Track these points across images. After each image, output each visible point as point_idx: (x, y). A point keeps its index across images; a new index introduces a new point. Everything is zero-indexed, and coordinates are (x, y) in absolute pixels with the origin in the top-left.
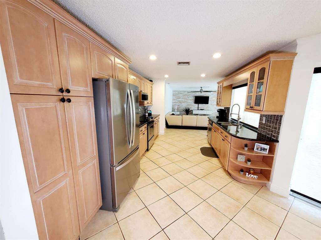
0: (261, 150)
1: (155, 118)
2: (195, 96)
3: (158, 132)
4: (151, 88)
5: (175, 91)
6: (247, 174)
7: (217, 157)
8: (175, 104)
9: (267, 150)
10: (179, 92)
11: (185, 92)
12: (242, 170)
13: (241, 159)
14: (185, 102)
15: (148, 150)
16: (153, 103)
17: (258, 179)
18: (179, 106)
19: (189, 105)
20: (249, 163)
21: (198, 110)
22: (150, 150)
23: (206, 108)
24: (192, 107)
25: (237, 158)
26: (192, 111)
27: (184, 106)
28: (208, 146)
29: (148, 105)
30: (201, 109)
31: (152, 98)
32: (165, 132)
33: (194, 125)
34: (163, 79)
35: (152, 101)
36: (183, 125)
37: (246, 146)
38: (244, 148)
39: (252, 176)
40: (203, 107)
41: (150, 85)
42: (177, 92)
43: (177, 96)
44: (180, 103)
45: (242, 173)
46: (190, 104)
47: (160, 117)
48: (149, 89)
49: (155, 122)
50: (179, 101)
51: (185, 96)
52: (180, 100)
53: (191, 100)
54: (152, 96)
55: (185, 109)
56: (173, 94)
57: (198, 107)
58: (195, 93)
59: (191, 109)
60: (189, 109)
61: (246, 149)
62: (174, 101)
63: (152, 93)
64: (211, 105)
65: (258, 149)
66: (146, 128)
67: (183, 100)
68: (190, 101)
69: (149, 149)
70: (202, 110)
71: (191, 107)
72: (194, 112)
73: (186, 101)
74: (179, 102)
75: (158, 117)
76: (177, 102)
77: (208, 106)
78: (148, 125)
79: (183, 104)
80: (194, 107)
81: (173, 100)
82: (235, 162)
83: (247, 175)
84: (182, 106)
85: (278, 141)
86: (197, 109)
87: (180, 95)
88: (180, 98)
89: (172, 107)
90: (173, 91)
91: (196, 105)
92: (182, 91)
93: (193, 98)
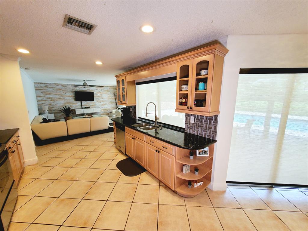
2: (74, 91)
5: (38, 83)
8: (42, 102)
10: (47, 85)
11: (58, 85)
14: (60, 99)
18: (50, 105)
19: (67, 103)
21: (82, 108)
23: (92, 105)
24: (73, 105)
26: (74, 110)
27: (60, 104)
30: (86, 106)
33: (88, 130)
40: (88, 104)
42: (42, 85)
43: (45, 91)
44: (52, 100)
46: (68, 101)
50: (49, 98)
51: (59, 91)
52: (51, 96)
53: (69, 96)
55: (63, 108)
56: (36, 87)
57: (81, 105)
59: (71, 109)
60: (69, 109)
62: (40, 99)
64: (98, 102)
67: (57, 96)
68: (68, 98)
70: (87, 108)
71: (71, 105)
72: (78, 112)
73: (62, 97)
74: (50, 100)
76: (45, 99)
77: (94, 103)
79: (57, 102)
80: (76, 105)
81: (38, 97)
82: (181, 177)
86: (80, 107)
87: (50, 89)
88: (49, 94)
89: (38, 107)
90: (34, 83)
91: (79, 103)
92: (53, 84)
93: (72, 94)
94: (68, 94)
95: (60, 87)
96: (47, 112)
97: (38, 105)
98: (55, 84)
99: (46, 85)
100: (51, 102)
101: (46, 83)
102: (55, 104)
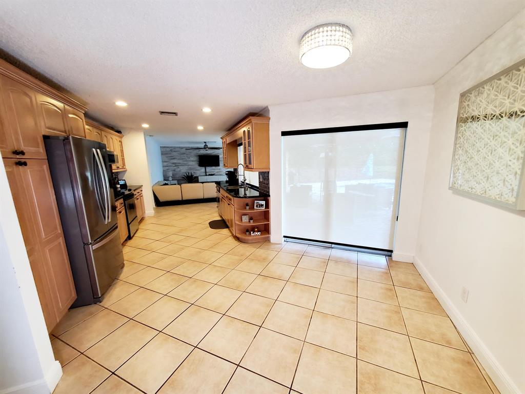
0: (259, 207)
1: (135, 190)
2: (198, 154)
3: (143, 212)
4: (119, 143)
5: (164, 147)
6: (252, 232)
7: (227, 227)
8: (167, 168)
9: (263, 205)
10: (173, 149)
11: (182, 148)
12: (247, 231)
13: (245, 219)
14: (183, 165)
15: (130, 238)
16: (127, 167)
17: (261, 234)
18: (174, 171)
19: (191, 169)
20: (252, 221)
21: (206, 175)
22: (134, 238)
23: (217, 172)
24: (197, 171)
25: (242, 220)
26: (197, 177)
27: (183, 170)
28: (219, 218)
29: (118, 170)
30: (210, 173)
31: (123, 160)
32: (155, 213)
33: (201, 197)
34: (139, 129)
35: (124, 164)
36: (184, 199)
37: (247, 205)
38: (246, 208)
39: (256, 233)
40: (213, 171)
41: (117, 138)
42: (168, 149)
43: (170, 155)
44: (175, 166)
45: (248, 233)
46: (192, 167)
47: (143, 188)
48: (117, 144)
49: (135, 196)
50: (174, 163)
51: (183, 155)
52: (175, 161)
53: (193, 161)
54: (123, 155)
55: (185, 175)
56: (162, 152)
57: (205, 171)
58: (198, 150)
59: (195, 175)
60: (192, 176)
61: (248, 207)
62: (165, 164)
63: (122, 151)
65: (257, 206)
66: (123, 204)
67: (181, 161)
68: (191, 163)
69: (132, 235)
70: (212, 175)
71: (195, 171)
72: (200, 179)
73: (185, 162)
74: (174, 165)
75: (140, 189)
76: (170, 164)
77: (219, 169)
78: (124, 201)
79: (181, 168)
80: (199, 171)
81: (163, 162)
82: (241, 224)
83: (252, 234)
84: (180, 171)
85: (269, 196)
86: (204, 174)
87: (175, 154)
88: (174, 159)
89: (163, 173)
90: (161, 147)
91: (203, 169)
92: (177, 147)
93: (196, 159)
94: (192, 159)
95: (184, 150)
96: (171, 179)
97: (164, 171)
98: (179, 147)
99: (171, 149)
100: (175, 167)
101: (171, 147)
102: (179, 169)
